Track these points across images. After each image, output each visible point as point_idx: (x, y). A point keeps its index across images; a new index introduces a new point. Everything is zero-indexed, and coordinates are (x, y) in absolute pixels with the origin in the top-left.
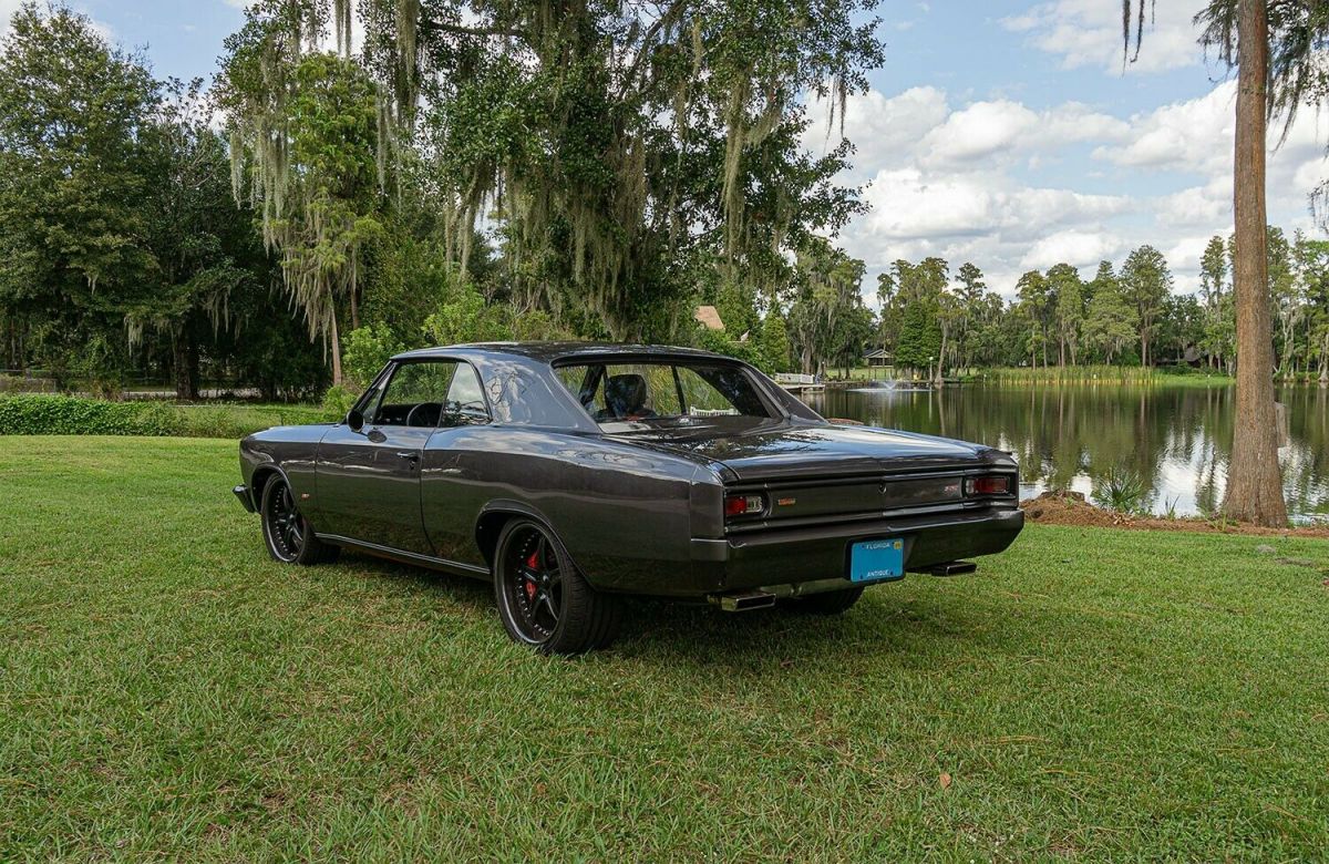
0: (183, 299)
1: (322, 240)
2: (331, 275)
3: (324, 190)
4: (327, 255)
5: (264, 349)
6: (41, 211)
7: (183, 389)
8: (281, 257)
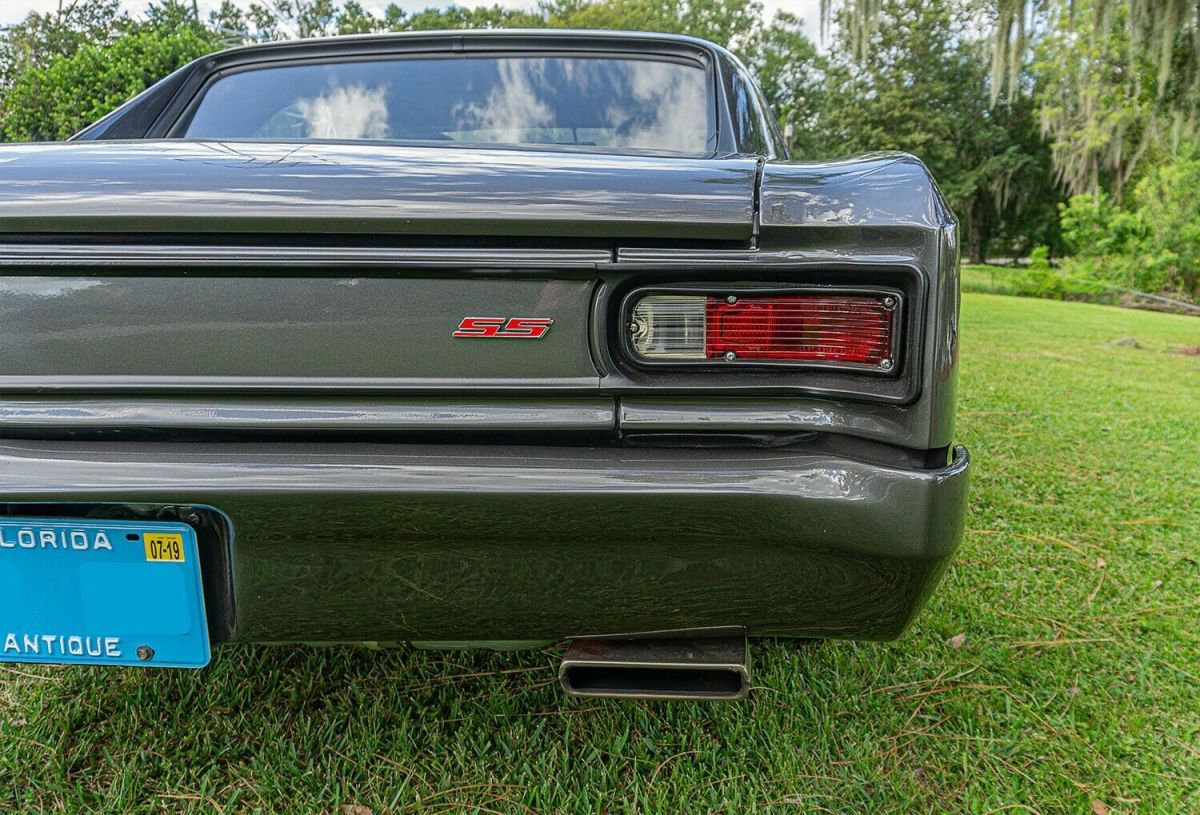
0: (970, 182)
1: (1092, 123)
2: (1097, 155)
3: (1097, 77)
4: (1093, 136)
5: (1040, 222)
6: (869, 118)
7: (973, 256)
8: (1053, 141)
